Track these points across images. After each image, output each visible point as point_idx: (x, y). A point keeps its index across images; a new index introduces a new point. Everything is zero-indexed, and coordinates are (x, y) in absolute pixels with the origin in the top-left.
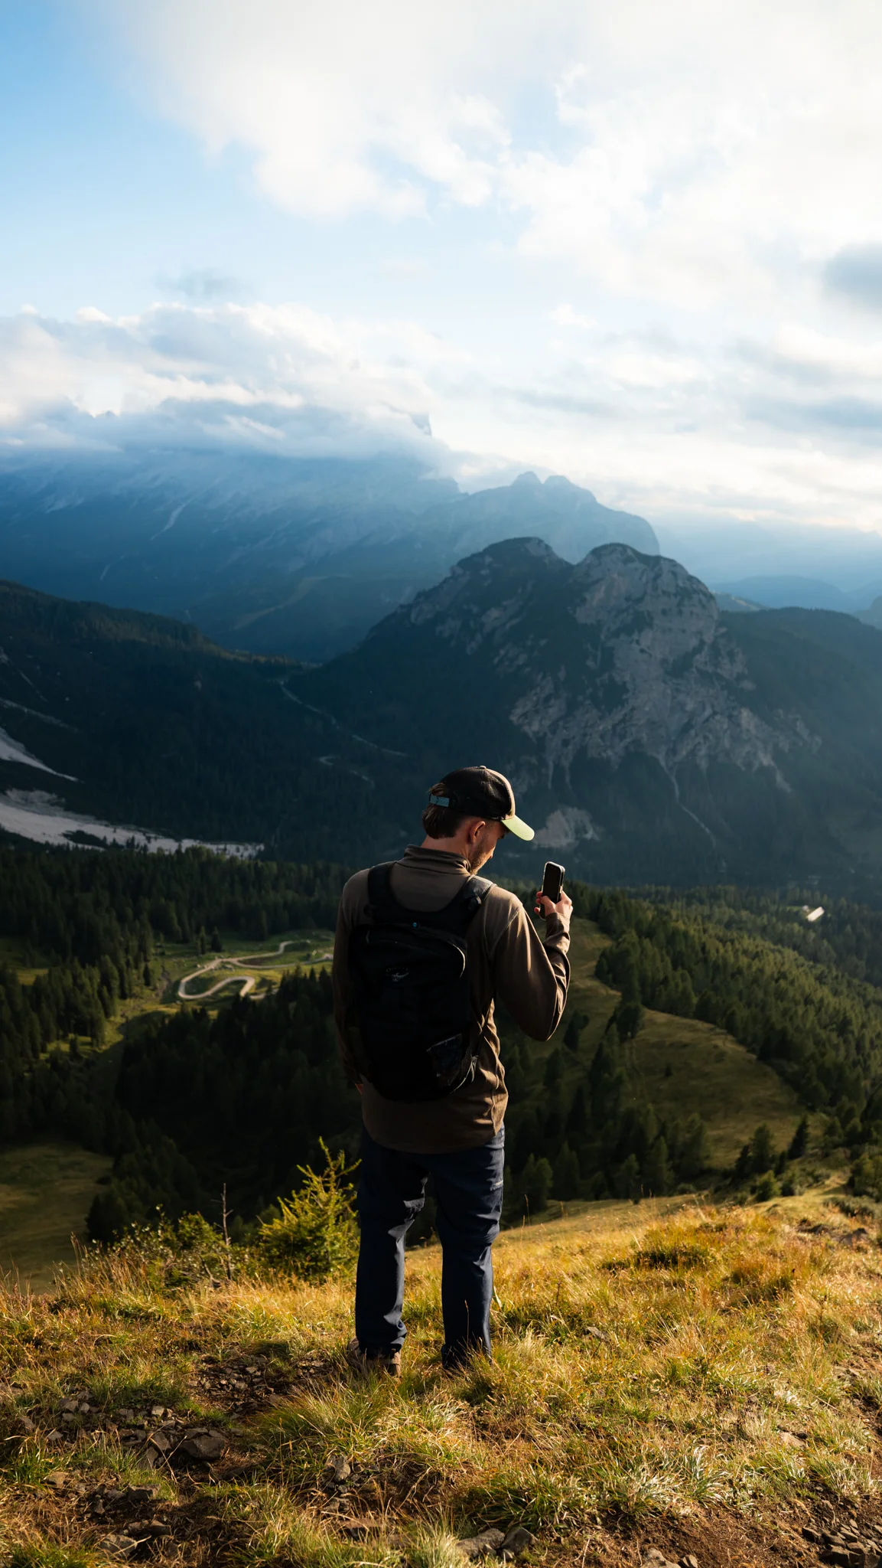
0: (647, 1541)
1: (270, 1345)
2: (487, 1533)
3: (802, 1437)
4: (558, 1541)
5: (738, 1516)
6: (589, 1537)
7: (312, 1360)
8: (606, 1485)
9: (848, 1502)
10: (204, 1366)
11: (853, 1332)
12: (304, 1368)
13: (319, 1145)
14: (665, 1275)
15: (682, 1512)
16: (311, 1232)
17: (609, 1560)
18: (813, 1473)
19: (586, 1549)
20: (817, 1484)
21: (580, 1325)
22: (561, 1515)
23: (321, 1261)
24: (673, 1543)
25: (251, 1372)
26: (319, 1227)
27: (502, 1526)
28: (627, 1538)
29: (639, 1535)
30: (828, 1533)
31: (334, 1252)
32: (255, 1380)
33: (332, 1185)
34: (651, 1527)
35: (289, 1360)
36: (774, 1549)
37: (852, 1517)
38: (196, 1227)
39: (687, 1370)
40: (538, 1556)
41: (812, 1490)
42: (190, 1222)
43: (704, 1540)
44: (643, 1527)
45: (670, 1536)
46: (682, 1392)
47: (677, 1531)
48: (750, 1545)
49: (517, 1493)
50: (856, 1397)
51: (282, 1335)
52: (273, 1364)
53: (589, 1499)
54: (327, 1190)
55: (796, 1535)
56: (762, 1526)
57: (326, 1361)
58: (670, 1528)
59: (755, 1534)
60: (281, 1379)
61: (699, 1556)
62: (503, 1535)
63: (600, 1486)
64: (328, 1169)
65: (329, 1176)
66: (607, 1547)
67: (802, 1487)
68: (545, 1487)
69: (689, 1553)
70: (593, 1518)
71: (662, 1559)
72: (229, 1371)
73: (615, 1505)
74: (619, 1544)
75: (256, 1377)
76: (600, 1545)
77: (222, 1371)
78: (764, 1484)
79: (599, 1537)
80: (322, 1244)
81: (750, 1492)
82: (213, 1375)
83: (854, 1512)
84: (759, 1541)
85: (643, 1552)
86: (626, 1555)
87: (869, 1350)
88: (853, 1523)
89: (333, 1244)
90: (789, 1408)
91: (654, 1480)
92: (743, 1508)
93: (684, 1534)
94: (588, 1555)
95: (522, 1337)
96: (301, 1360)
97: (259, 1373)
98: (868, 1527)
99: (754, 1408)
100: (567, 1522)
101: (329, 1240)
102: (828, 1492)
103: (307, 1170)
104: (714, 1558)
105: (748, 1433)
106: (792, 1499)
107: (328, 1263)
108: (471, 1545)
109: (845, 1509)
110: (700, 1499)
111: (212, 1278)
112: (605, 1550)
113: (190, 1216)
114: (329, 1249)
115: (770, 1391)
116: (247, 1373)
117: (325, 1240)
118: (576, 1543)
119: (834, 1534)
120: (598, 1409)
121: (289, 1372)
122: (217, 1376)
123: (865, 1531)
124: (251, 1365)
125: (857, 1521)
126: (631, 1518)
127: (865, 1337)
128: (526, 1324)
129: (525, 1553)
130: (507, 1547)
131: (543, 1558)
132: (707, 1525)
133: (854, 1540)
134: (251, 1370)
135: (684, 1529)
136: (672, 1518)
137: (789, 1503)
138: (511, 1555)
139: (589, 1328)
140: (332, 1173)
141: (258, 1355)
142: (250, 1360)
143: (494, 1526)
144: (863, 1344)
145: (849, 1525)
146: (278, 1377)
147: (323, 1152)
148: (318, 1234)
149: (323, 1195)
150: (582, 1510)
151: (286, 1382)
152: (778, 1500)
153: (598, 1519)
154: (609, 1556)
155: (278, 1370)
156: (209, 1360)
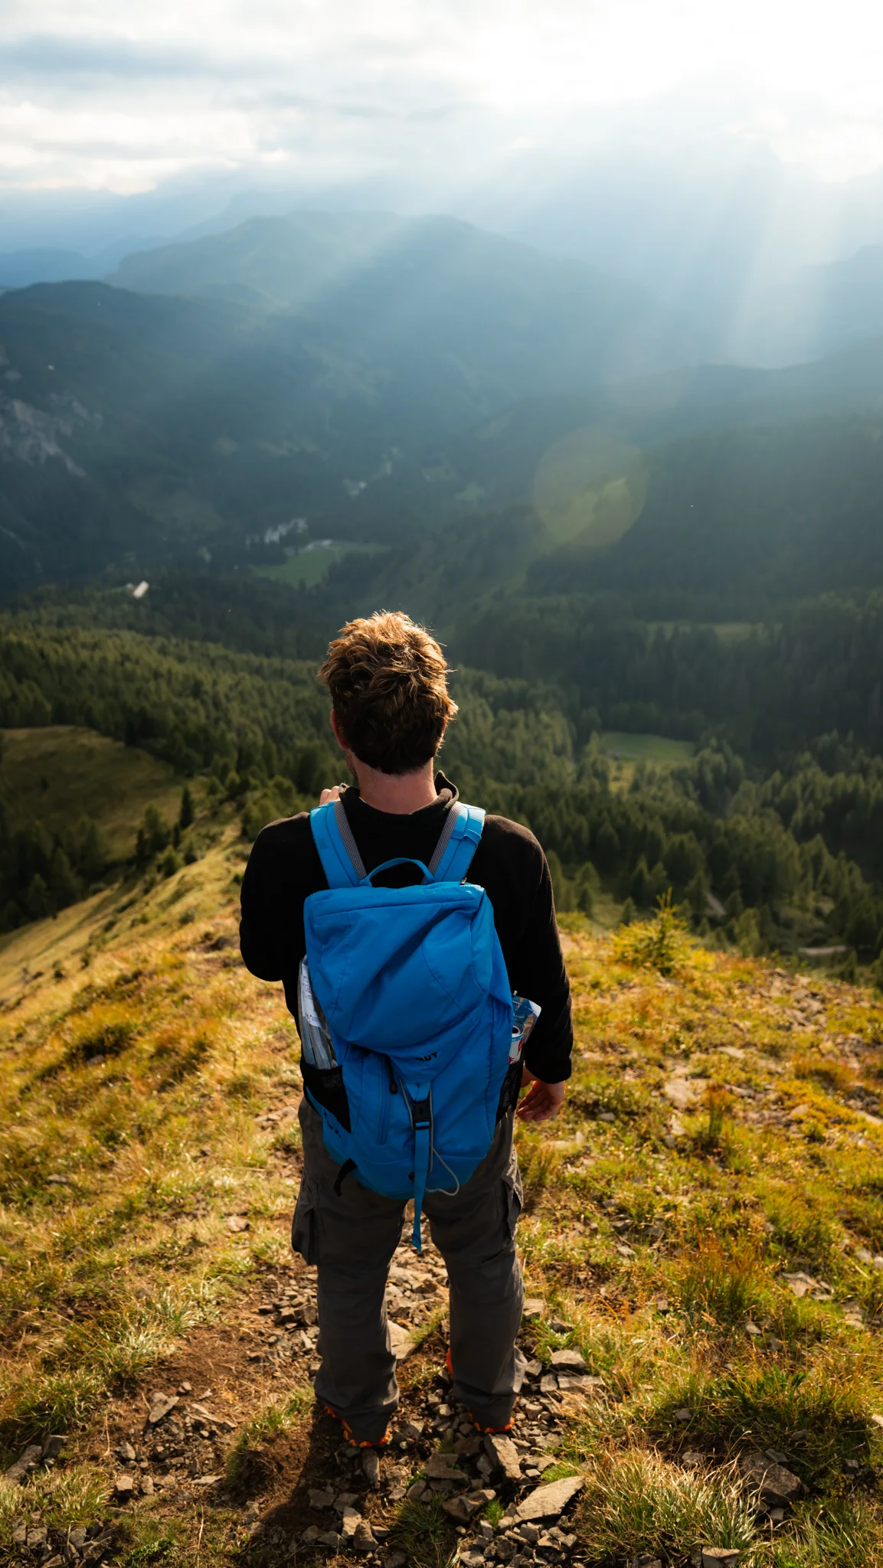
0: (150, 1390)
2: (27, 1452)
3: (244, 1214)
4: (84, 1429)
5: (210, 1328)
6: (106, 1412)
8: (106, 1362)
9: (285, 1267)
11: (265, 1079)
14: (100, 1070)
15: (168, 1352)
17: (127, 1422)
18: (256, 1258)
19: (106, 1423)
20: (261, 1265)
21: (42, 1179)
22: (80, 1406)
24: (168, 1380)
27: (37, 1441)
28: (134, 1395)
29: (142, 1389)
30: (276, 1301)
34: (148, 1378)
36: (242, 1339)
37: (290, 1277)
39: (140, 1197)
40: (72, 1450)
41: (259, 1272)
43: (190, 1364)
44: (143, 1381)
45: (165, 1376)
46: (143, 1218)
47: (169, 1369)
48: (223, 1347)
49: (40, 1408)
50: (278, 1150)
53: (94, 1381)
55: (255, 1316)
56: (230, 1326)
58: (163, 1370)
59: (225, 1335)
61: (190, 1379)
62: (40, 1448)
63: (102, 1365)
66: (122, 1412)
67: (250, 1273)
68: (62, 1390)
69: (181, 1381)
70: (104, 1395)
71: (165, 1397)
73: (118, 1376)
74: (130, 1404)
76: (117, 1414)
78: (224, 1287)
79: (113, 1409)
81: (214, 1302)
83: (292, 1274)
84: (230, 1339)
85: (149, 1400)
86: (137, 1410)
87: (281, 1090)
88: (293, 1282)
90: (228, 1192)
91: (142, 1338)
92: (213, 1321)
93: (175, 1369)
94: (110, 1427)
98: (303, 1279)
99: (203, 1204)
100: (86, 1409)
102: (270, 1268)
104: (200, 1373)
105: (202, 1240)
106: (245, 1288)
108: (17, 1470)
109: (284, 1274)
110: (177, 1333)
112: (121, 1416)
115: (211, 1184)
118: (98, 1423)
119: (281, 1300)
120: (80, 1275)
123: (302, 1284)
125: (295, 1279)
126: (132, 1380)
127: (276, 1079)
129: (62, 1454)
130: (46, 1457)
131: (77, 1450)
132: (190, 1351)
133: (295, 1297)
135: (174, 1365)
136: (162, 1362)
137: (244, 1292)
138: (51, 1462)
139: (51, 1178)
143: (30, 1443)
144: (275, 1086)
145: (290, 1285)
150: (94, 1394)
152: (236, 1294)
153: (109, 1394)
154: (125, 1419)
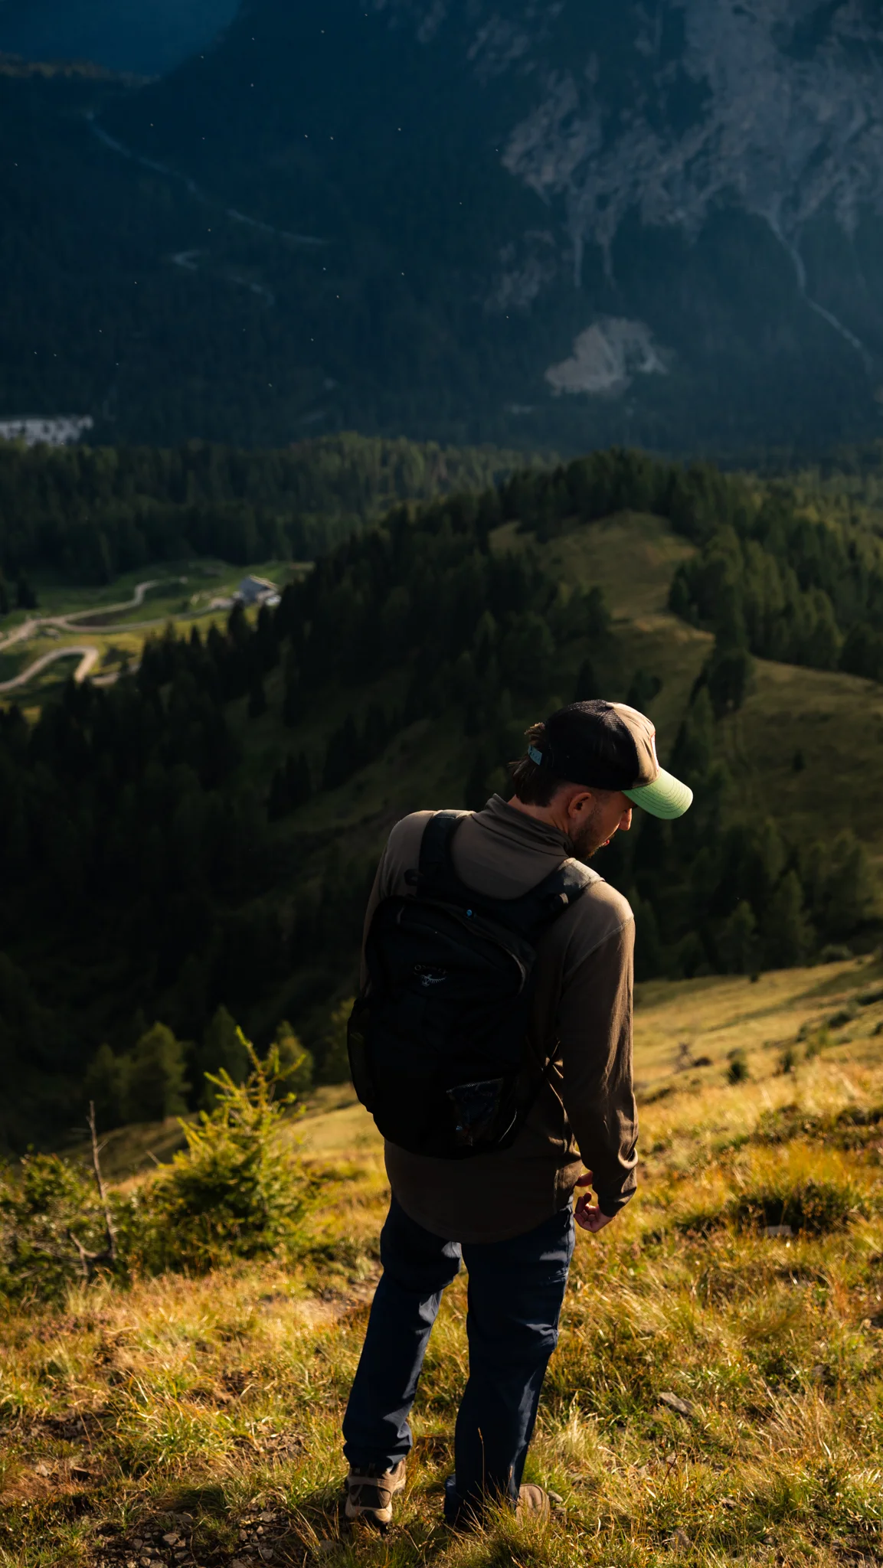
1: (195, 1495)
7: (260, 1511)
10: (102, 1541)
12: (248, 1527)
13: (237, 1038)
14: (781, 1252)
16: (235, 1171)
21: (650, 1393)
23: (252, 1213)
25: (171, 1541)
26: (247, 1164)
31: (272, 1197)
32: (178, 1556)
33: (262, 1098)
35: (225, 1517)
38: (52, 1177)
39: (804, 1489)
42: (41, 1167)
46: (799, 1529)
51: (214, 1477)
52: (204, 1525)
54: (255, 1104)
57: (279, 1511)
60: (217, 1550)
64: (254, 1075)
65: (255, 1084)
72: (138, 1544)
75: (180, 1550)
77: (128, 1545)
80: (253, 1189)
82: (117, 1555)
89: (268, 1186)
95: (565, 1419)
96: (244, 1513)
97: (182, 1544)
101: (262, 1180)
103: (221, 1079)
107: (265, 1216)
111: (83, 1251)
113: (40, 1158)
114: (265, 1195)
116: (163, 1545)
117: (257, 1183)
121: (227, 1536)
122: (120, 1556)
124: (170, 1530)
128: (569, 1397)
134: (170, 1538)
139: (663, 1396)
140: (261, 1079)
141: (180, 1508)
142: (168, 1522)
146: (213, 1547)
147: (245, 1048)
148: (246, 1174)
149: (249, 1114)
151: (222, 1554)
155: (211, 1535)
156: (109, 1529)
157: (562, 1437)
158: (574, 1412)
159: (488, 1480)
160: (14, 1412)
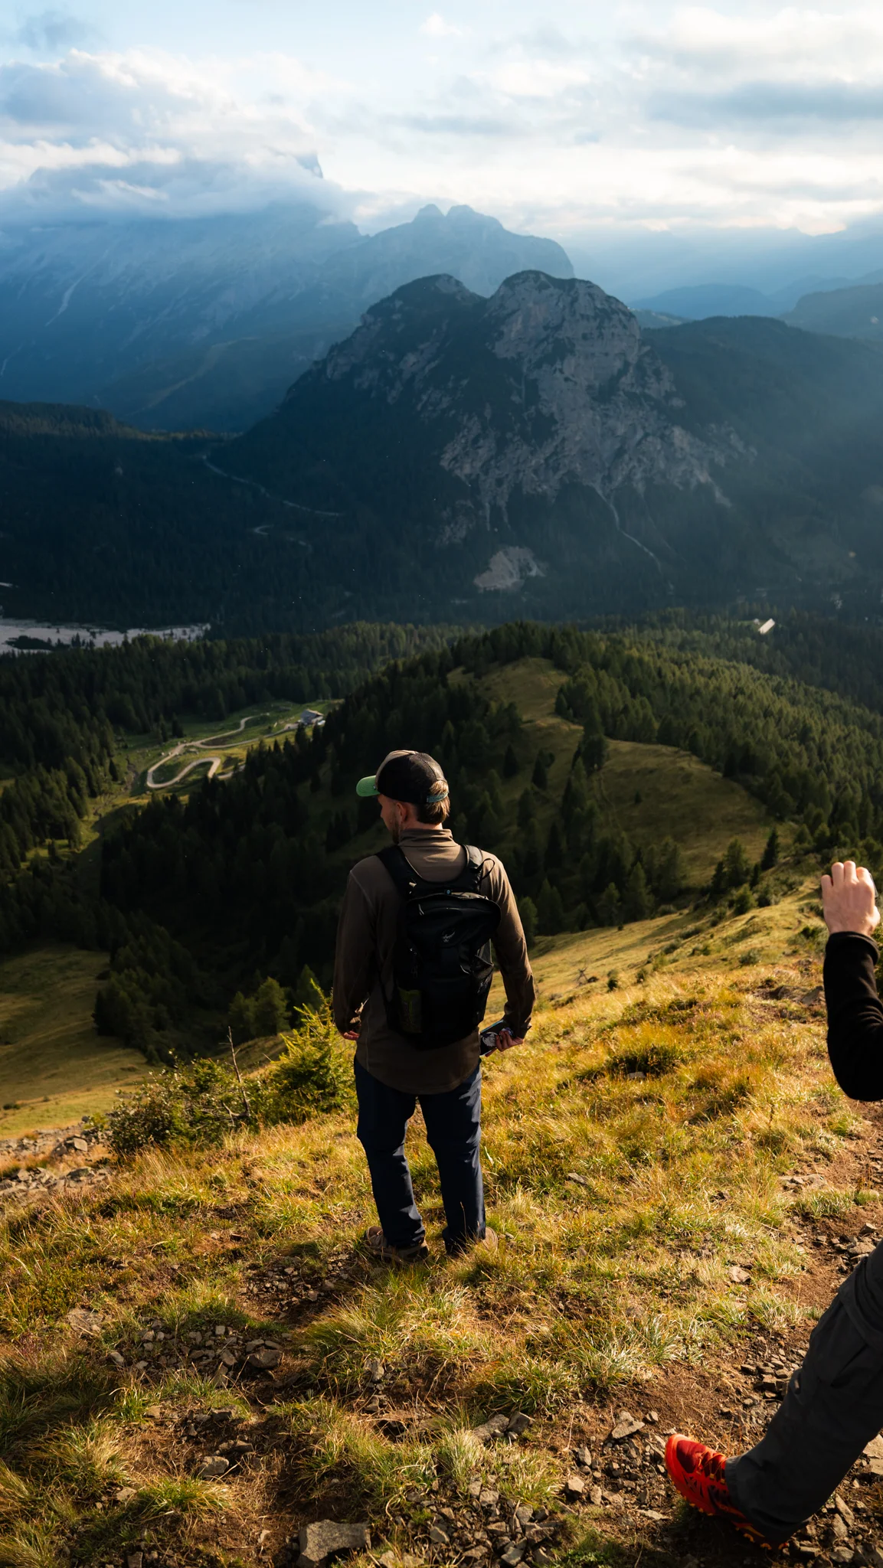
0: (619, 1406)
1: (301, 1247)
2: (495, 1419)
3: (748, 1268)
4: (550, 1418)
5: (690, 1368)
6: (574, 1411)
7: (339, 1254)
8: (585, 1364)
9: (778, 1334)
10: (250, 1273)
11: (798, 1139)
12: (332, 1263)
13: (311, 985)
14: (637, 1086)
15: (645, 1377)
16: (316, 1062)
17: (590, 1427)
18: (751, 1315)
19: (572, 1421)
20: (754, 1324)
21: (562, 1174)
22: (551, 1397)
23: (328, 1087)
24: (639, 1403)
25: (289, 1272)
26: (322, 1058)
27: (507, 1412)
28: (603, 1406)
29: (612, 1402)
30: (760, 1364)
31: (339, 1076)
32: (294, 1279)
33: (329, 1019)
34: (620, 1394)
35: (319, 1258)
36: (718, 1390)
37: (781, 1346)
38: (209, 1071)
39: (651, 1218)
40: (536, 1433)
41: (750, 1330)
42: (203, 1066)
43: (663, 1396)
44: (614, 1395)
45: (636, 1398)
46: (648, 1240)
47: (641, 1393)
48: (699, 1391)
49: (516, 1384)
50: (797, 1215)
51: (311, 1237)
52: (307, 1263)
53: (570, 1378)
54: (325, 1023)
55: (736, 1373)
56: (709, 1373)
57: (350, 1253)
58: (636, 1392)
59: (703, 1380)
60: (316, 1276)
61: (659, 1410)
62: (507, 1419)
63: (580, 1365)
64: (323, 1006)
65: (324, 1011)
66: (588, 1417)
67: (742, 1328)
68: (539, 1375)
69: (651, 1409)
70: (576, 1395)
71: (631, 1419)
72: (270, 1274)
73: (592, 1382)
74: (597, 1412)
75: (294, 1276)
76: (583, 1417)
77: (265, 1275)
78: (712, 1333)
79: (581, 1411)
80: (327, 1072)
81: (700, 1345)
82: (259, 1280)
83: (782, 1343)
84: (706, 1386)
85: (616, 1416)
86: (602, 1421)
87: (812, 1155)
88: (782, 1352)
89: (336, 1070)
90: (737, 1241)
91: (623, 1354)
92: (695, 1363)
93: (647, 1395)
94: (574, 1426)
95: (514, 1193)
96: (330, 1256)
97: (296, 1273)
98: (793, 1352)
99: (710, 1245)
100: (556, 1401)
101: (332, 1068)
102: (762, 1329)
103: (304, 1009)
104: (670, 1409)
105: (701, 1280)
106: (733, 1341)
107: (335, 1088)
108: (484, 1431)
109: (775, 1340)
110: (658, 1362)
111: (231, 1113)
112: (586, 1420)
113: (202, 1061)
114: (335, 1076)
115: (722, 1228)
116: (285, 1274)
117: (330, 1069)
118: (564, 1418)
119: (766, 1365)
120: (578, 1275)
121: (321, 1268)
122: (261, 1281)
123: (791, 1357)
124: (289, 1266)
125: (785, 1349)
126: (605, 1390)
127: (808, 1143)
128: (515, 1180)
129: (526, 1433)
130: (511, 1430)
131: (539, 1435)
132: (665, 1383)
133: (781, 1367)
134: (289, 1270)
135: (647, 1391)
136: (637, 1384)
137: (731, 1345)
138: (515, 1436)
139: (570, 1175)
140: (327, 1008)
141: (293, 1255)
142: (287, 1262)
143: (500, 1412)
144: (807, 1149)
145: (778, 1354)
146: (313, 1275)
147: (316, 991)
148: (323, 1064)
149: (322, 1030)
150: (567, 1390)
151: (319, 1277)
152: (722, 1344)
153: (580, 1395)
154: (590, 1424)
155: (311, 1268)
156: (253, 1267)
157: (512, 1203)
158: (519, 1188)
159: (468, 1231)
160: (196, 1204)
